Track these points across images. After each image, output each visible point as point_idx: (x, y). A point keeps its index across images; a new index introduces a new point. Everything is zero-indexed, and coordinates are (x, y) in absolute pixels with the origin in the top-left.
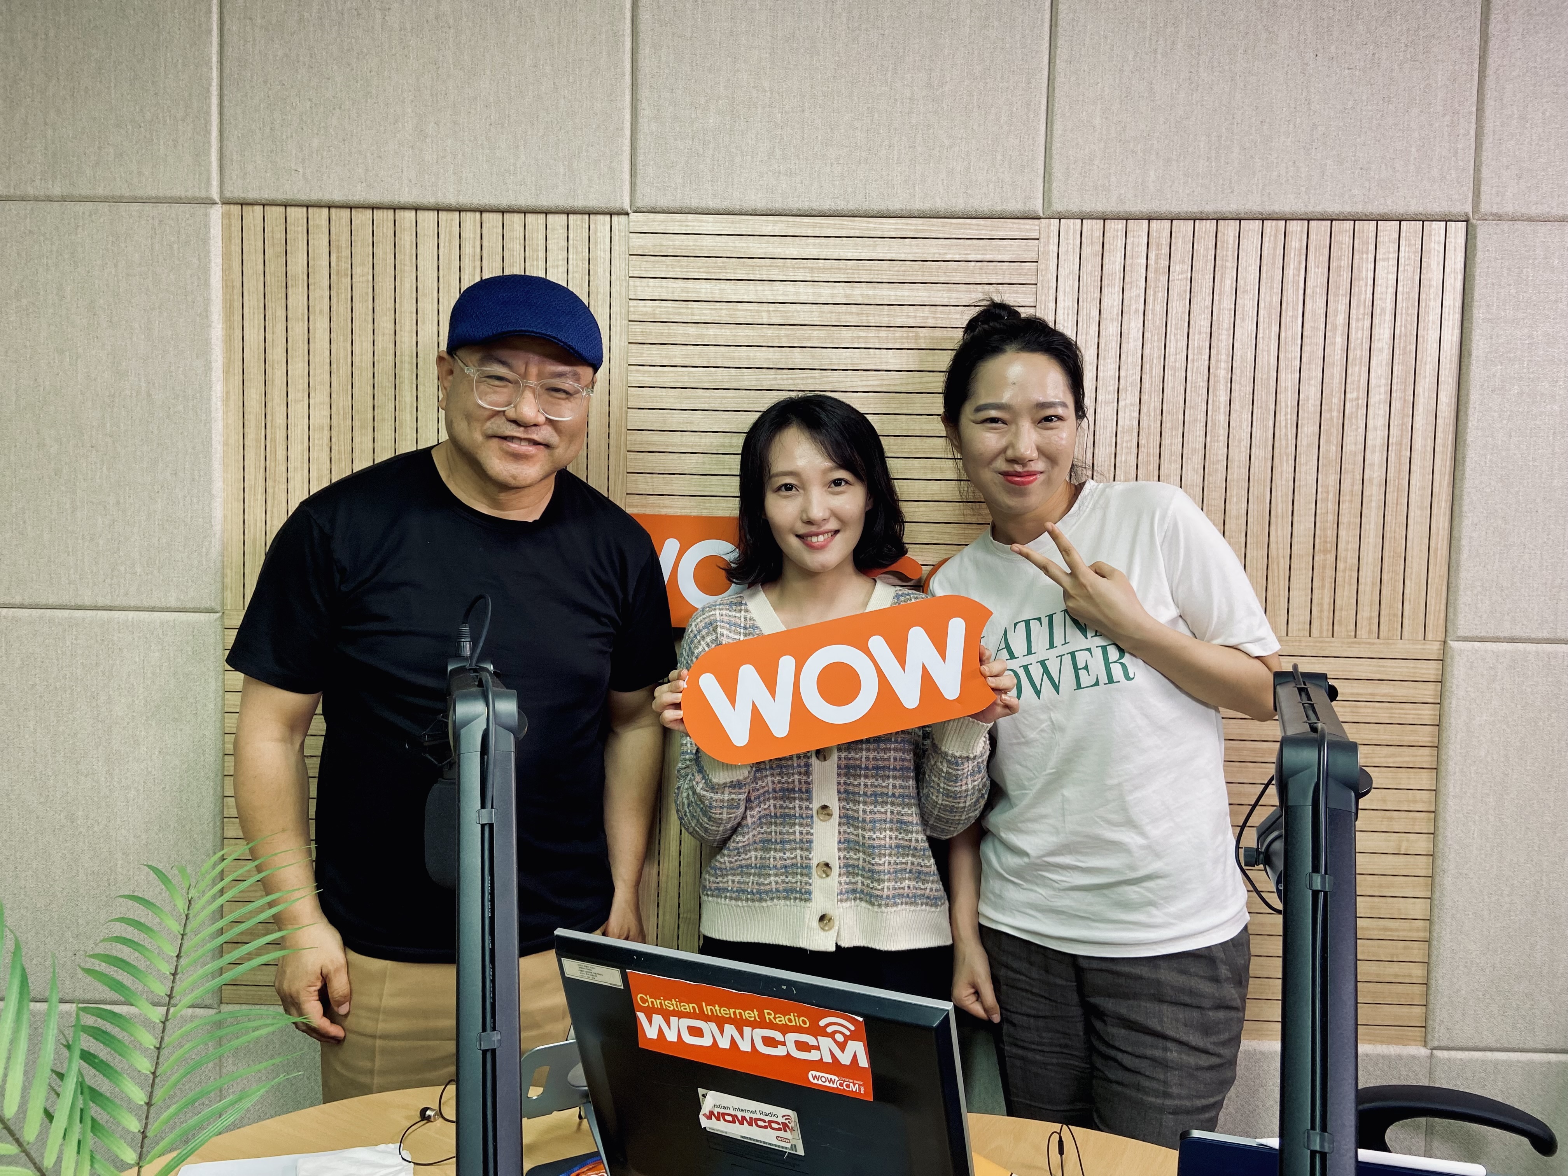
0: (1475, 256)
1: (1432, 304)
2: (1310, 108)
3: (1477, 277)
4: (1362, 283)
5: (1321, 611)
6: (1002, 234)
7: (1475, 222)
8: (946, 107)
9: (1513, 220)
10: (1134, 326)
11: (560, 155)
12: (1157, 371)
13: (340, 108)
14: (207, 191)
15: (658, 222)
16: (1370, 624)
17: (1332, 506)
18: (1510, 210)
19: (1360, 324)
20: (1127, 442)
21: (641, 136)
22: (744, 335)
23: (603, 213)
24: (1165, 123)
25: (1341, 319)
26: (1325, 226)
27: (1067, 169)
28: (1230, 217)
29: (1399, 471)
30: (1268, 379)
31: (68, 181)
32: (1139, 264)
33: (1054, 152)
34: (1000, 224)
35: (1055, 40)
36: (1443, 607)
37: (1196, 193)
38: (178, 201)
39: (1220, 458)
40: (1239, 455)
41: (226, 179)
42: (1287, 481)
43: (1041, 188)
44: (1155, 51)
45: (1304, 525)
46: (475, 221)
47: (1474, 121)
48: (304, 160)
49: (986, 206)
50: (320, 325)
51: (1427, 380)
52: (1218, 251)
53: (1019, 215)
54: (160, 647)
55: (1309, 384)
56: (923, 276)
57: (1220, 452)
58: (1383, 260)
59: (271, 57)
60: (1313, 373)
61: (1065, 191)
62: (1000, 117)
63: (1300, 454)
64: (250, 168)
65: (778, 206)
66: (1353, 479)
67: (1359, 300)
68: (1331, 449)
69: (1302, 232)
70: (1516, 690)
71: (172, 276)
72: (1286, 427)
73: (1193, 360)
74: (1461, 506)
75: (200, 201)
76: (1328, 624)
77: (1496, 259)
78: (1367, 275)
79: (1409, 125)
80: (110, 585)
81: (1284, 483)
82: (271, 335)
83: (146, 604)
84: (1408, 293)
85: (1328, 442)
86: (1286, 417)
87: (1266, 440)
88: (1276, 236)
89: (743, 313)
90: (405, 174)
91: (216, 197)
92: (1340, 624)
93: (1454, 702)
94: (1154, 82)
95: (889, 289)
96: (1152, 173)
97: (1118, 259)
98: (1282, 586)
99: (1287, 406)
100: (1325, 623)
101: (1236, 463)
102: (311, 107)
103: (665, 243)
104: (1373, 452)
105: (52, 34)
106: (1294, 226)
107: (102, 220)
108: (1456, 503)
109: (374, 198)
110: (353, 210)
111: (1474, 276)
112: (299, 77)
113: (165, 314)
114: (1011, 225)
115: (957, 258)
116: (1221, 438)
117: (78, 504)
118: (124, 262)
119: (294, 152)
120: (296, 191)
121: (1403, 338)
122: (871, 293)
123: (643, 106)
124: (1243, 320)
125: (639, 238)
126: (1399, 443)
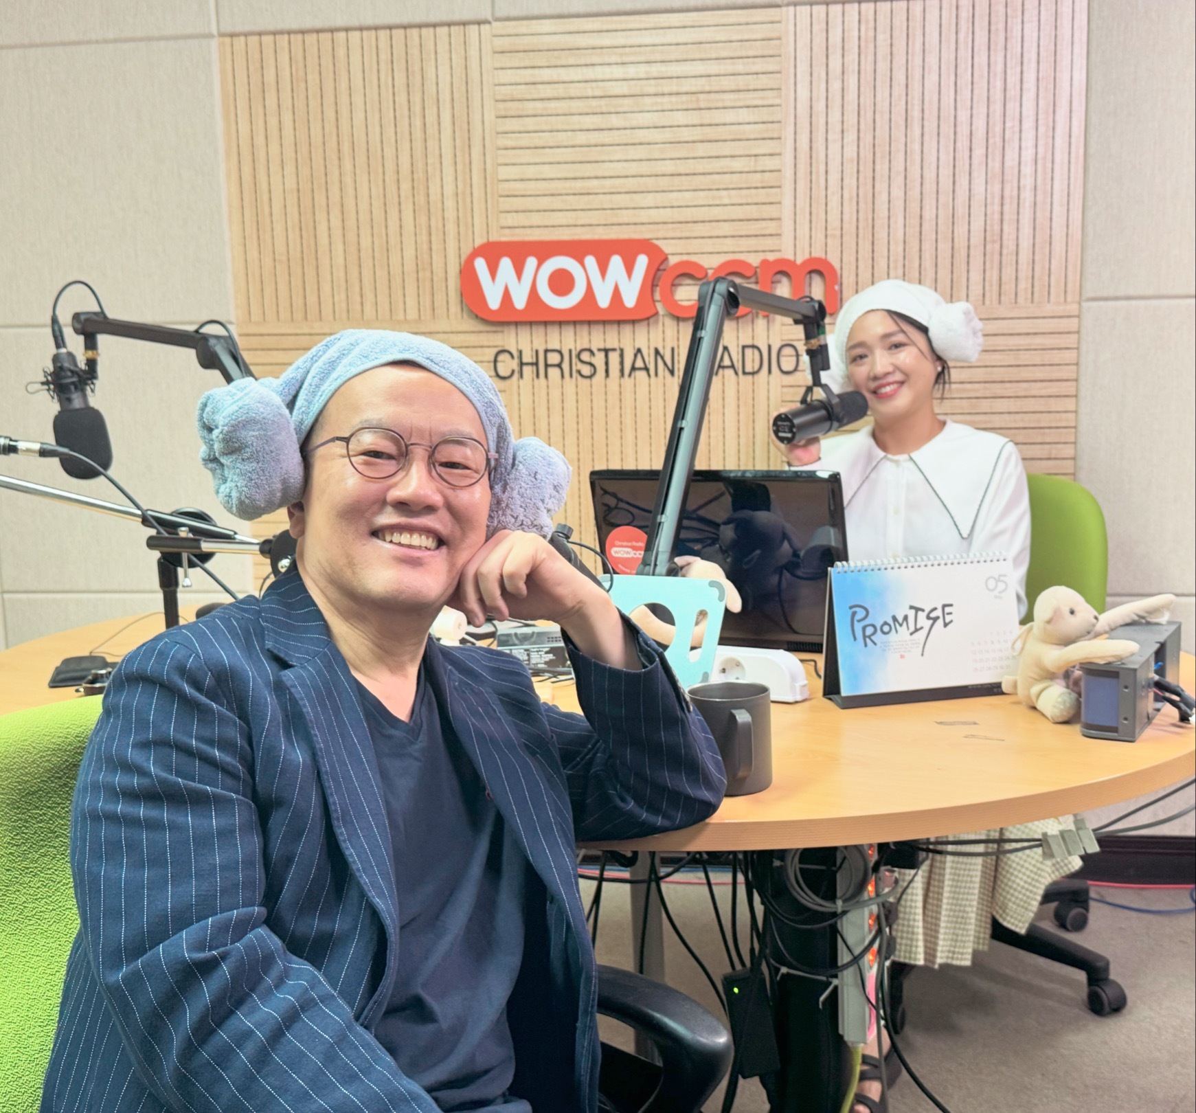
1: (1065, 53)
4: (1014, 41)
5: (991, 285)
6: (755, 20)
10: (852, 81)
12: (870, 115)
14: (209, 29)
15: (511, 27)
16: (1026, 294)
17: (997, 208)
19: (1014, 70)
20: (849, 169)
22: (576, 105)
23: (474, 23)
25: (1001, 68)
29: (1044, 180)
30: (949, 116)
31: (117, 28)
32: (854, 36)
34: (752, 13)
36: (1078, 277)
38: (190, 37)
39: (916, 176)
40: (930, 175)
41: (221, 19)
42: (965, 191)
45: (977, 224)
46: (386, 36)
51: (1065, 110)
52: (909, 22)
53: (766, 5)
55: (978, 118)
56: (700, 55)
57: (916, 173)
60: (981, 110)
63: (974, 170)
64: (236, 10)
65: (594, 9)
66: (1012, 187)
67: (1013, 53)
68: (995, 166)
71: (189, 90)
72: (963, 151)
73: (895, 106)
75: (205, 36)
76: (997, 295)
78: (1017, 34)
80: (164, 306)
81: (962, 193)
82: (255, 128)
84: (1047, 46)
85: (993, 160)
86: (963, 143)
87: (949, 162)
88: (952, 9)
89: (574, 90)
91: (215, 32)
92: (1005, 295)
93: (1088, 347)
95: (676, 66)
97: (839, 33)
98: (962, 269)
99: (963, 135)
100: (994, 295)
101: (928, 180)
103: (517, 42)
104: (1026, 166)
107: (141, 54)
110: (305, 34)
113: (186, 117)
114: (760, 13)
115: (724, 39)
116: (917, 162)
117: (139, 252)
120: (266, 24)
121: (1045, 80)
125: (500, 40)
126: (1044, 158)
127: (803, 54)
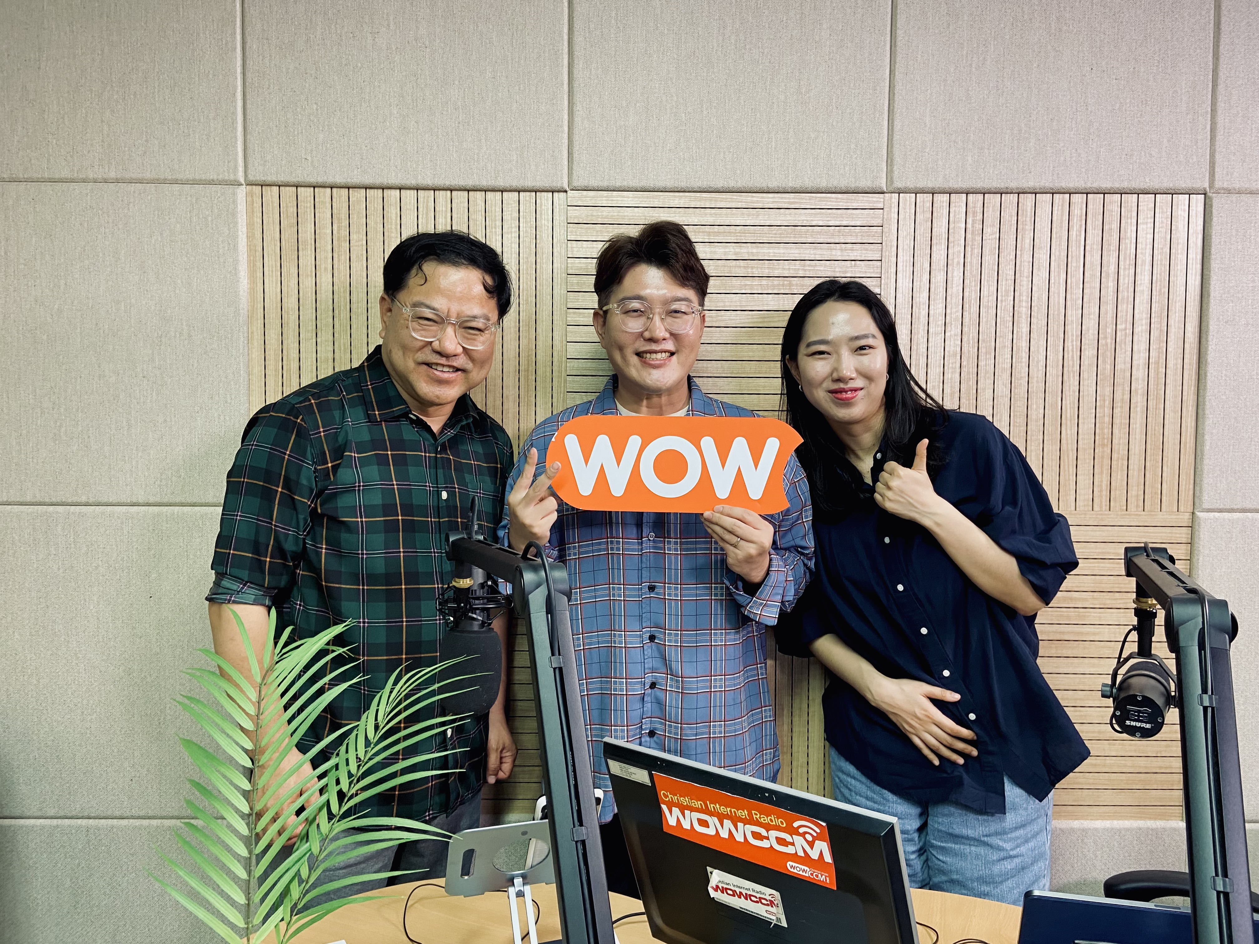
0: (1211, 220)
1: (1180, 256)
2: (1087, 109)
3: (1214, 237)
4: (1128, 241)
5: (1101, 491)
6: (855, 205)
7: (1211, 194)
8: (811, 108)
9: (1239, 193)
10: (956, 274)
11: (514, 146)
12: (975, 309)
13: (340, 110)
14: (235, 175)
15: (589, 197)
16: (1137, 501)
17: (1108, 411)
18: (1237, 186)
19: (1127, 272)
20: (952, 364)
21: (576, 131)
23: (547, 191)
24: (978, 120)
25: (1113, 268)
26: (1100, 198)
27: (905, 155)
28: (1029, 191)
29: (1157, 385)
30: (1058, 315)
31: (121, 167)
32: (960, 228)
33: (895, 142)
34: (853, 198)
35: (895, 57)
36: (1192, 486)
37: (1003, 173)
38: (211, 182)
39: (1023, 375)
40: (1037, 373)
41: (250, 166)
42: (1074, 392)
43: (885, 170)
44: (971, 65)
45: (1087, 426)
46: (446, 198)
47: (1209, 119)
48: (312, 150)
49: (843, 184)
50: (325, 280)
51: (1177, 314)
52: (1019, 218)
53: (868, 190)
54: (200, 535)
55: (1089, 318)
56: (795, 237)
57: (1023, 371)
58: (1143, 223)
59: (284, 70)
60: (1092, 309)
61: (903, 172)
62: (853, 115)
63: (1083, 372)
64: (269, 157)
65: (683, 185)
66: (1123, 390)
67: (1125, 254)
68: (1106, 367)
69: (1082, 202)
70: (1246, 549)
71: (207, 242)
72: (1073, 351)
73: (1002, 301)
74: (1204, 410)
75: (229, 183)
76: (1106, 501)
77: (1227, 223)
78: (1131, 235)
79: (1161, 122)
80: (160, 486)
81: (1071, 393)
82: (286, 288)
83: (189, 501)
84: (1162, 249)
85: (1104, 362)
86: (1072, 344)
87: (1058, 361)
88: (1063, 205)
90: (392, 161)
91: (242, 180)
92: (1115, 501)
93: (1201, 559)
94: (970, 88)
95: (769, 248)
96: (970, 158)
97: (944, 224)
98: (1071, 473)
99: (1073, 335)
100: (1104, 500)
101: (1035, 379)
102: (317, 110)
103: (595, 214)
104: (1138, 369)
105: (106, 51)
106: (1076, 198)
107: (149, 197)
108: (1200, 407)
109: (367, 180)
110: (350, 190)
111: (1211, 236)
112: (307, 85)
113: (202, 272)
114: (862, 198)
115: (821, 223)
116: (1024, 360)
117: (133, 422)
118: (168, 231)
119: (304, 144)
120: (306, 176)
121: (1159, 283)
122: (754, 251)
123: (578, 108)
124: (1039, 269)
125: (575, 210)
126: (1157, 363)
127: (906, 243)
